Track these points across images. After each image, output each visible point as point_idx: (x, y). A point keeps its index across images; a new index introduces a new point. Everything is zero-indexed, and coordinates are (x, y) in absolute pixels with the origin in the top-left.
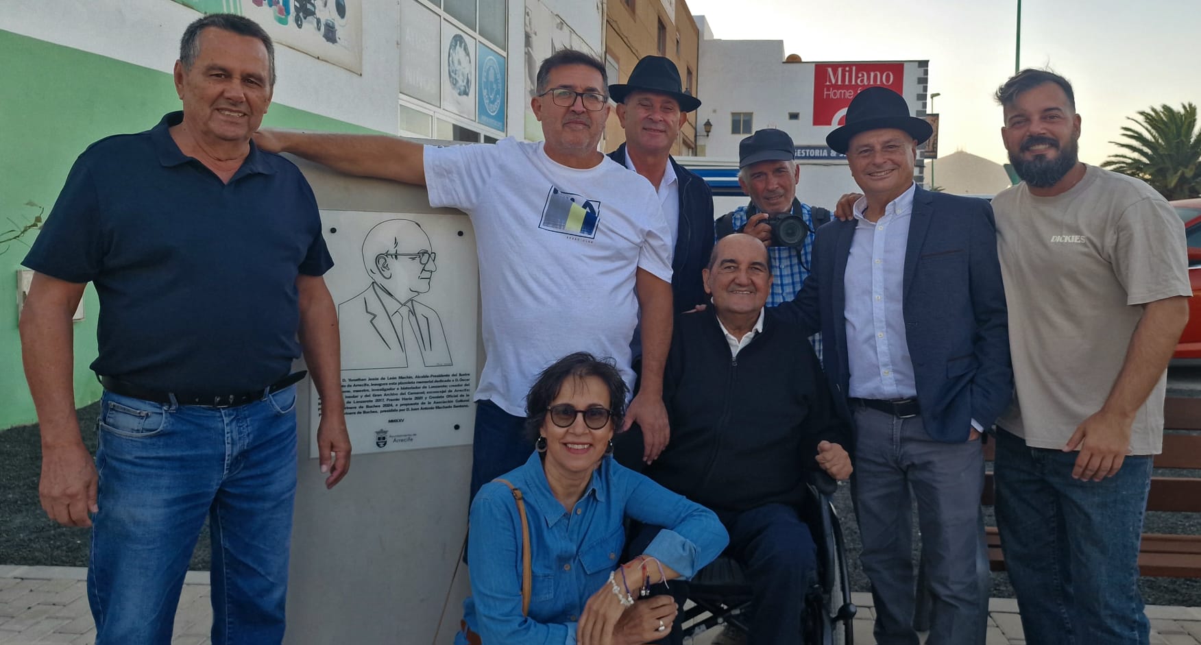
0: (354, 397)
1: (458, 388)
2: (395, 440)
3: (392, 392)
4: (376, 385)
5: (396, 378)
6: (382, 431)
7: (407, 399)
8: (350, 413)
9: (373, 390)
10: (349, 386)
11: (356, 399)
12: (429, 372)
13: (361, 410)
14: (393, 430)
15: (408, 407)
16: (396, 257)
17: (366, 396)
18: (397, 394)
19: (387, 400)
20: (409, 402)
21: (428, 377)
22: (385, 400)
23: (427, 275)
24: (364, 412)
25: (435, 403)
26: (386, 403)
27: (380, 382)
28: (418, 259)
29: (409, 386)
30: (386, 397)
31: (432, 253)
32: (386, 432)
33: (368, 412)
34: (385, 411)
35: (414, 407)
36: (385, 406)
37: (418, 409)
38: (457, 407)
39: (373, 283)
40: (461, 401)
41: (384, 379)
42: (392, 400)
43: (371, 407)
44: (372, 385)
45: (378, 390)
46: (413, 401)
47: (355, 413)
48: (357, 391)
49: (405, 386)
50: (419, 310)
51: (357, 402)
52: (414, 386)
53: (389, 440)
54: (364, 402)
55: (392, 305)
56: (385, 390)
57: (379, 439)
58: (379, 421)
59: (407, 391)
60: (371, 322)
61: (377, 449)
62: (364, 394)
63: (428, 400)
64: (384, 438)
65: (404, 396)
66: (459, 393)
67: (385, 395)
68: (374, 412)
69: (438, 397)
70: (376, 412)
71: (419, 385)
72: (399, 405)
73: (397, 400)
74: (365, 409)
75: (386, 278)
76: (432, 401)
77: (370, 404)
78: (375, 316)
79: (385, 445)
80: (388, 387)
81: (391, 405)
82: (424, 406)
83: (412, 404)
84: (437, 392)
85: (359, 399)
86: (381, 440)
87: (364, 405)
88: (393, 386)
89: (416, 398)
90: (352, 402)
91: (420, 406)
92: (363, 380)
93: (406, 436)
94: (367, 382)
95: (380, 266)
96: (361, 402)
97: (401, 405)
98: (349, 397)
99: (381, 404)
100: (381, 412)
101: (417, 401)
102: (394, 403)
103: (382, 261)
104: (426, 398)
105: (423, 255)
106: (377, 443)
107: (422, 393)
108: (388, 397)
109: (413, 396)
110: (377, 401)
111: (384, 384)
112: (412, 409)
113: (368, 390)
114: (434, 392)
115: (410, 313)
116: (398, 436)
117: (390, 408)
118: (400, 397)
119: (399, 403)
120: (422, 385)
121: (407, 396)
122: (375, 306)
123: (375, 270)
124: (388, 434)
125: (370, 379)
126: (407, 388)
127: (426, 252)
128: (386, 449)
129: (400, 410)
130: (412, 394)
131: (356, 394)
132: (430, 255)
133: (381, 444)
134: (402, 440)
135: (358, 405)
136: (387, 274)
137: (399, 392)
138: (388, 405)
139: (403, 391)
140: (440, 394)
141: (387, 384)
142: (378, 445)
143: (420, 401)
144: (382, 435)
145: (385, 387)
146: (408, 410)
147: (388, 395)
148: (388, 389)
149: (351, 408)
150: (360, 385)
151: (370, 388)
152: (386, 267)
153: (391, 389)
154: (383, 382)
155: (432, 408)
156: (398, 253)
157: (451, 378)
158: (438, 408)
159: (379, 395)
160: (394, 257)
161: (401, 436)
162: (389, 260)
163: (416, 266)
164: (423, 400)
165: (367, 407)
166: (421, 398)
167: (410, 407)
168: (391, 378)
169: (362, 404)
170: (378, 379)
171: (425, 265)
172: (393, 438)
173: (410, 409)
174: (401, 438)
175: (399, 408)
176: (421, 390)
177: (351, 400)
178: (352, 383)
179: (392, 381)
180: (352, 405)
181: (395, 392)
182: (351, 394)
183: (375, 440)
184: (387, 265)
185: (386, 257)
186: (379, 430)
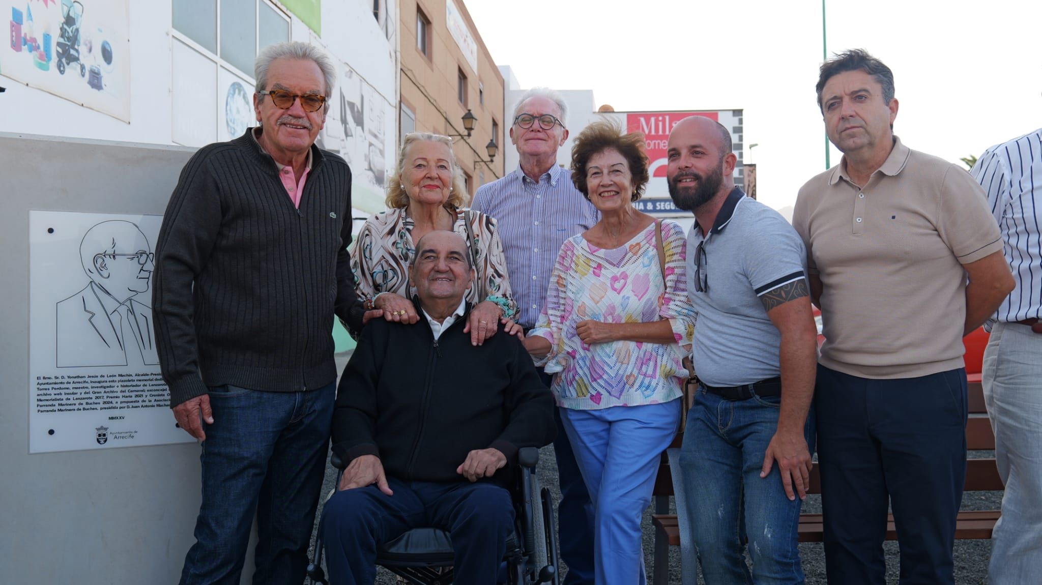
0: (73, 394)
2: (116, 437)
3: (112, 389)
4: (95, 382)
5: (115, 376)
6: (102, 428)
7: (127, 397)
8: (70, 410)
9: (92, 387)
10: (68, 383)
11: (75, 396)
13: (81, 407)
14: (114, 427)
15: (129, 404)
16: (114, 257)
17: (86, 393)
18: (116, 392)
19: (107, 397)
20: (129, 399)
21: (148, 375)
22: (105, 397)
23: (146, 275)
24: (84, 409)
25: (155, 400)
26: (106, 400)
27: (99, 379)
28: (136, 259)
29: (130, 383)
30: (105, 395)
31: (150, 253)
32: (106, 429)
33: (88, 409)
34: (105, 408)
35: (135, 404)
36: (105, 403)
37: (139, 407)
39: (91, 282)
41: (104, 376)
42: (111, 397)
43: (91, 404)
44: (91, 382)
45: (98, 387)
46: (134, 399)
47: (74, 410)
48: (76, 388)
49: (125, 384)
50: (138, 309)
51: (77, 399)
52: (135, 384)
53: (109, 437)
54: (84, 399)
55: (110, 304)
56: (105, 388)
57: (100, 435)
58: (99, 418)
59: (127, 389)
60: (90, 320)
61: (99, 446)
62: (83, 391)
63: (149, 397)
64: (104, 435)
65: (124, 394)
67: (105, 392)
68: (94, 409)
69: (159, 395)
70: (96, 409)
71: (139, 383)
72: (119, 403)
73: (117, 397)
74: (85, 406)
75: (104, 278)
76: (153, 399)
77: (90, 401)
78: (93, 315)
79: (105, 441)
80: (108, 384)
81: (111, 403)
82: (144, 404)
83: (132, 402)
84: (158, 390)
85: (78, 396)
86: (102, 437)
87: (84, 402)
88: (112, 384)
89: (137, 396)
90: (72, 399)
91: (140, 404)
92: (82, 377)
93: (126, 433)
94: (87, 379)
95: (98, 266)
96: (81, 399)
97: (121, 403)
98: (68, 394)
99: (101, 401)
100: (101, 409)
101: (137, 399)
102: (114, 400)
103: (100, 261)
104: (146, 396)
105: (141, 256)
106: (98, 439)
107: (142, 391)
108: (108, 394)
109: (133, 394)
110: (97, 398)
111: (104, 382)
112: (132, 407)
113: (87, 388)
114: (155, 390)
115: (129, 312)
116: (118, 433)
117: (110, 405)
118: (120, 395)
119: (119, 400)
120: (142, 383)
121: (127, 394)
123: (93, 269)
124: (109, 431)
125: (89, 377)
126: (127, 386)
127: (145, 253)
128: (106, 445)
129: (121, 408)
130: (132, 391)
131: (75, 391)
132: (148, 256)
133: (102, 441)
134: (123, 437)
135: (77, 402)
136: (105, 273)
137: (120, 389)
138: (108, 403)
139: (123, 389)
140: (160, 393)
141: (106, 382)
142: (99, 442)
143: (140, 399)
144: (102, 432)
145: (105, 384)
146: (128, 407)
147: (108, 392)
148: (108, 387)
149: (70, 405)
150: (79, 382)
151: (89, 385)
152: (104, 266)
153: (110, 387)
154: (103, 379)
155: (153, 406)
156: (116, 253)
158: (159, 406)
159: (98, 393)
160: (112, 257)
161: (121, 433)
162: (108, 261)
163: (134, 266)
164: (144, 398)
165: (87, 404)
166: (140, 396)
167: (130, 405)
168: (110, 376)
169: (82, 401)
170: (97, 377)
171: (143, 264)
172: (114, 435)
173: (131, 407)
174: (122, 435)
175: (119, 405)
176: (141, 388)
177: (71, 397)
178: (71, 380)
179: (111, 379)
180: (71, 402)
181: (115, 389)
182: (71, 391)
183: (96, 437)
184: (105, 265)
185: (104, 257)
186: (99, 427)
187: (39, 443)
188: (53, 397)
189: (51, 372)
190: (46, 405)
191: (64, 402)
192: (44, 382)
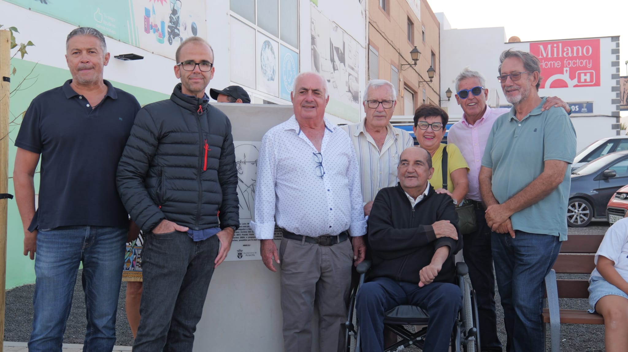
2: (246, 255)
3: (244, 231)
5: (246, 224)
6: (240, 250)
7: (251, 235)
14: (245, 250)
15: (252, 238)
16: (245, 163)
18: (247, 232)
19: (242, 234)
22: (241, 235)
26: (242, 236)
28: (255, 164)
30: (241, 233)
32: (242, 251)
34: (241, 240)
36: (241, 237)
38: (276, 239)
40: (278, 236)
42: (244, 235)
53: (243, 255)
55: (243, 187)
56: (241, 230)
57: (239, 254)
58: (239, 245)
61: (238, 259)
64: (241, 254)
65: (250, 233)
67: (241, 232)
68: (236, 241)
70: (237, 240)
73: (247, 235)
75: (240, 174)
79: (242, 257)
81: (244, 237)
88: (245, 228)
93: (251, 253)
95: (237, 168)
97: (249, 237)
99: (239, 236)
100: (240, 240)
103: (238, 165)
106: (238, 256)
115: (252, 191)
116: (247, 253)
117: (244, 239)
119: (248, 236)
128: (242, 259)
129: (249, 240)
133: (240, 257)
134: (250, 255)
136: (241, 171)
142: (239, 257)
144: (240, 252)
146: (252, 240)
148: (242, 229)
153: (244, 229)
156: (245, 161)
160: (244, 163)
161: (249, 253)
162: (242, 164)
163: (254, 167)
168: (244, 224)
172: (246, 254)
173: (253, 240)
174: (249, 254)
179: (244, 225)
181: (246, 231)
183: (237, 255)
184: (241, 167)
185: (240, 163)
186: (238, 249)
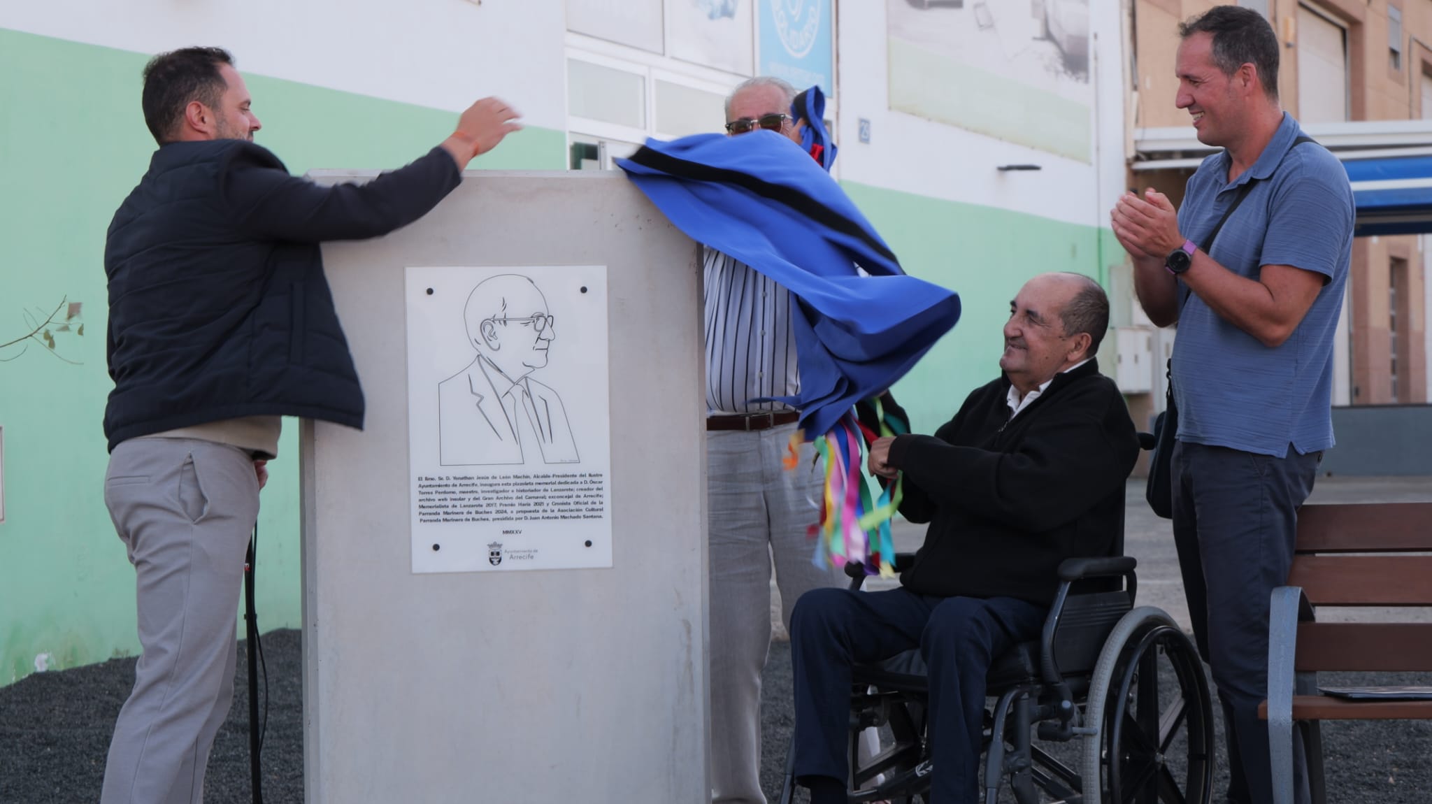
0: (460, 499)
1: (588, 493)
2: (511, 557)
3: (506, 495)
4: (486, 485)
5: (509, 477)
6: (495, 545)
7: (524, 505)
8: (457, 520)
9: (482, 492)
10: (454, 485)
11: (463, 503)
12: (550, 470)
13: (470, 517)
14: (509, 544)
15: (527, 514)
16: (505, 322)
17: (475, 499)
18: (511, 498)
19: (501, 504)
20: (527, 508)
21: (549, 477)
22: (498, 505)
23: (543, 344)
24: (473, 519)
25: (559, 510)
26: (499, 508)
27: (490, 481)
28: (532, 325)
29: (526, 487)
30: (498, 502)
31: (549, 316)
32: (500, 546)
33: (478, 520)
34: (498, 519)
35: (533, 515)
36: (498, 512)
37: (539, 518)
38: (588, 517)
39: (478, 356)
40: (593, 510)
41: (496, 478)
42: (506, 505)
43: (481, 513)
44: (481, 485)
45: (489, 492)
46: (532, 508)
47: (462, 520)
48: (464, 492)
49: (522, 487)
50: (536, 390)
51: (464, 506)
52: (533, 489)
53: (504, 556)
54: (473, 506)
55: (502, 384)
56: (497, 492)
57: (492, 554)
58: (490, 532)
59: (524, 494)
60: (478, 405)
61: (490, 567)
62: (472, 496)
63: (551, 506)
64: (498, 554)
65: (519, 501)
66: (590, 500)
67: (498, 498)
68: (484, 520)
69: (563, 504)
70: (487, 519)
71: (538, 487)
72: (515, 512)
73: (512, 505)
74: (474, 515)
75: (494, 350)
76: (556, 508)
77: (480, 509)
78: (482, 398)
79: (500, 561)
80: (501, 488)
81: (506, 512)
82: (546, 515)
83: (530, 512)
84: (562, 497)
85: (466, 502)
86: (495, 557)
87: (473, 510)
88: (506, 488)
89: (536, 504)
90: (459, 506)
91: (540, 514)
92: (470, 478)
93: (525, 551)
94: (475, 481)
95: (486, 334)
96: (469, 506)
97: (517, 512)
98: (455, 499)
99: (493, 509)
100: (494, 520)
101: (537, 508)
102: (509, 509)
103: (488, 328)
104: (548, 505)
105: (538, 319)
106: (490, 559)
107: (543, 498)
108: (501, 501)
109: (532, 501)
110: (488, 505)
111: (496, 485)
112: (531, 518)
113: (476, 492)
114: (558, 497)
115: (525, 394)
116: (515, 551)
117: (504, 515)
118: (516, 502)
119: (514, 509)
120: (541, 487)
121: (524, 501)
122: (481, 386)
123: (480, 339)
124: (503, 548)
125: (479, 478)
126: (523, 491)
127: (542, 315)
128: (501, 567)
129: (517, 519)
130: (530, 498)
131: (462, 496)
132: (546, 319)
133: (495, 561)
134: (520, 557)
135: (465, 510)
136: (494, 344)
137: (515, 495)
138: (502, 512)
139: (520, 494)
140: (565, 500)
141: (499, 485)
142: (492, 562)
143: (540, 508)
144: (496, 549)
145: (497, 488)
146: (526, 518)
147: (501, 498)
148: (501, 491)
149: (457, 513)
150: (467, 485)
151: (479, 489)
152: (493, 335)
153: (504, 491)
154: (495, 481)
155: (556, 518)
156: (507, 317)
157: (579, 479)
158: (564, 517)
159: (489, 499)
160: (502, 322)
161: (518, 552)
162: (497, 326)
163: (529, 333)
164: (545, 507)
165: (477, 512)
166: (542, 504)
167: (528, 515)
168: (503, 477)
169: (471, 509)
170: (488, 478)
171: (541, 331)
172: (510, 554)
173: (529, 518)
174: (519, 554)
175: (514, 515)
176: (541, 494)
177: (458, 503)
178: (457, 482)
179: (505, 481)
180: (458, 510)
181: (510, 494)
182: (457, 496)
183: (488, 556)
184: (495, 333)
185: (492, 323)
186: (492, 543)
187: (424, 561)
188: (437, 503)
189: (435, 471)
190: (432, 514)
191: (450, 510)
192: (428, 484)
